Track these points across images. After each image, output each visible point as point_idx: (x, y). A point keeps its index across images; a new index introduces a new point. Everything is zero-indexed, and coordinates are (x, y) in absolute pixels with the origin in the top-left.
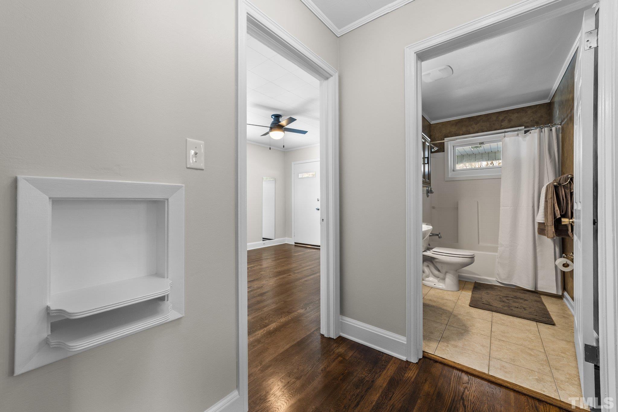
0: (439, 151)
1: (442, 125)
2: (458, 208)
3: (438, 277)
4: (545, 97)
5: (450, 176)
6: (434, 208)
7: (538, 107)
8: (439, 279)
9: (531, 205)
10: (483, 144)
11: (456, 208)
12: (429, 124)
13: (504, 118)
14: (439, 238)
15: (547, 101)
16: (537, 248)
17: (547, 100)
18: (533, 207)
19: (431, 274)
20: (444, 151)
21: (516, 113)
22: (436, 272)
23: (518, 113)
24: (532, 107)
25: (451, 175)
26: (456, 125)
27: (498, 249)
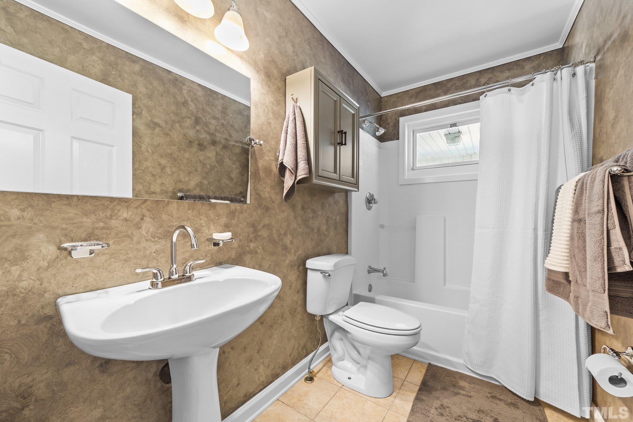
0: (392, 139)
1: (397, 98)
2: (415, 227)
3: (358, 363)
4: (554, 38)
5: (406, 177)
6: (382, 226)
7: (542, 57)
8: (359, 366)
9: (531, 226)
10: (456, 126)
11: (413, 228)
12: (380, 97)
13: (488, 81)
14: (384, 275)
15: (558, 45)
16: (541, 313)
17: (558, 43)
18: (534, 229)
19: (347, 355)
20: (398, 139)
21: (507, 71)
22: (354, 354)
23: (509, 70)
24: (532, 59)
25: (408, 175)
26: (416, 97)
27: (470, 305)
